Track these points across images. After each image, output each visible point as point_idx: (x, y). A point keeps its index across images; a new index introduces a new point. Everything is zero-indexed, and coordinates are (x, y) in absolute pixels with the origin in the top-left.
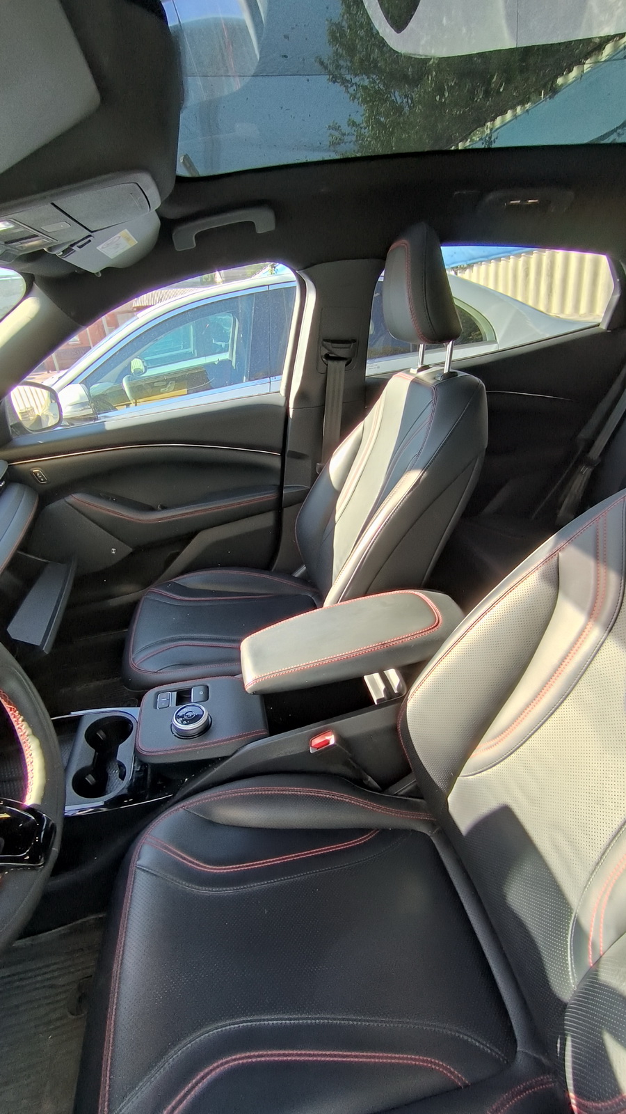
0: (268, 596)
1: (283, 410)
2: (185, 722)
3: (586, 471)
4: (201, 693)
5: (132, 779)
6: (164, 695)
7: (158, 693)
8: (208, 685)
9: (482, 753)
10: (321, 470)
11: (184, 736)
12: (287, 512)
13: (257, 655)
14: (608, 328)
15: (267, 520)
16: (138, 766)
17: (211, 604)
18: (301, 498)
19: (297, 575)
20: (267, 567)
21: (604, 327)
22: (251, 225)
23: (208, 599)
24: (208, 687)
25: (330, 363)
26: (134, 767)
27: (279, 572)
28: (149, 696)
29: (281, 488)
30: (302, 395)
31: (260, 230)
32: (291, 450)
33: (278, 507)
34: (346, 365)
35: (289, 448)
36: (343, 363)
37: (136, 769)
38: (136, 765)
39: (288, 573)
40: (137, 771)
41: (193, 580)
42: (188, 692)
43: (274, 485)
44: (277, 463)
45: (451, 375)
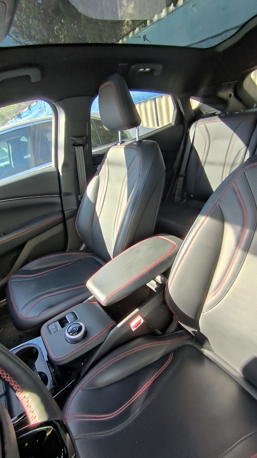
0: (72, 262)
1: (57, 174)
2: (74, 334)
3: (181, 179)
4: (72, 316)
5: (52, 378)
6: (52, 325)
7: (48, 326)
8: (74, 311)
9: (209, 300)
10: (81, 198)
11: (76, 341)
12: (69, 222)
13: (99, 286)
14: (175, 124)
15: (60, 228)
16: (52, 369)
17: (48, 274)
18: (75, 214)
19: (82, 249)
20: (64, 250)
21: (173, 124)
22: (28, 76)
23: (45, 272)
24: (74, 313)
25: (76, 148)
26: (50, 371)
27: (72, 251)
28: (44, 330)
29: (63, 212)
30: (65, 165)
31: (33, 80)
32: (65, 192)
33: (64, 221)
34: (83, 148)
35: (63, 191)
36: (81, 147)
37: (52, 371)
38: (50, 369)
39: (77, 250)
40: (53, 373)
41: (32, 266)
42: (65, 318)
43: (59, 211)
44: (58, 200)
45: (140, 142)
